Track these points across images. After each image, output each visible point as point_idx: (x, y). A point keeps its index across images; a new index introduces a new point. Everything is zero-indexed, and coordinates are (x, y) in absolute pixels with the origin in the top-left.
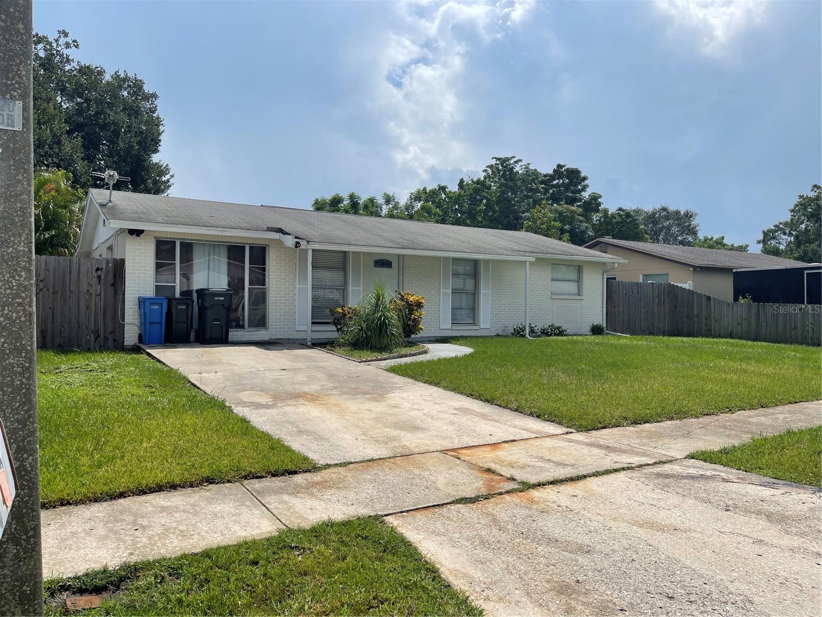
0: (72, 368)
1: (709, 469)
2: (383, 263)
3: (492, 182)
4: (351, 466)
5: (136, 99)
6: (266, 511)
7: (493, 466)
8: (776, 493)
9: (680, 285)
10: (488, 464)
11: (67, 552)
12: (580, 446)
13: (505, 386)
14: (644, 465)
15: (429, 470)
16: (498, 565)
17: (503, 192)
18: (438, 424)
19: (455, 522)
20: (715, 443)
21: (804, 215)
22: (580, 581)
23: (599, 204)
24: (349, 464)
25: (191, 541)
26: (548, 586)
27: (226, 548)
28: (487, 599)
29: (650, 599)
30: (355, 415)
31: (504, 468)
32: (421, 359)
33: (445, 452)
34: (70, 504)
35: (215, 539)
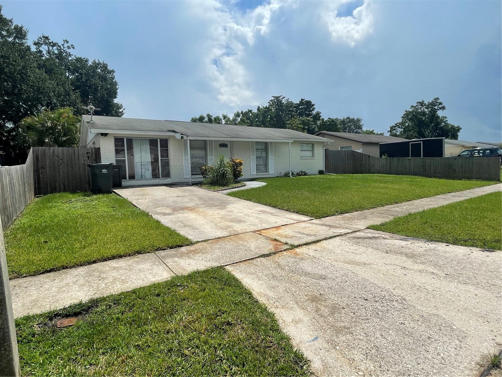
0: (77, 200)
1: (376, 234)
2: (223, 145)
3: (272, 108)
4: (209, 241)
5: (105, 73)
6: (166, 267)
7: (278, 238)
8: (408, 243)
9: (357, 151)
10: (275, 236)
11: (62, 294)
12: (317, 226)
13: (281, 199)
14: (347, 233)
15: (247, 241)
16: (281, 288)
17: (277, 112)
18: (251, 219)
19: (260, 267)
20: (378, 221)
21: (407, 119)
22: (322, 294)
23: (320, 117)
24: (208, 240)
25: (127, 285)
26: (306, 298)
27: (144, 288)
28: (277, 307)
29: (356, 301)
30: (211, 216)
31: (283, 239)
32: (243, 189)
33: (255, 232)
34: (68, 268)
35: (139, 283)
